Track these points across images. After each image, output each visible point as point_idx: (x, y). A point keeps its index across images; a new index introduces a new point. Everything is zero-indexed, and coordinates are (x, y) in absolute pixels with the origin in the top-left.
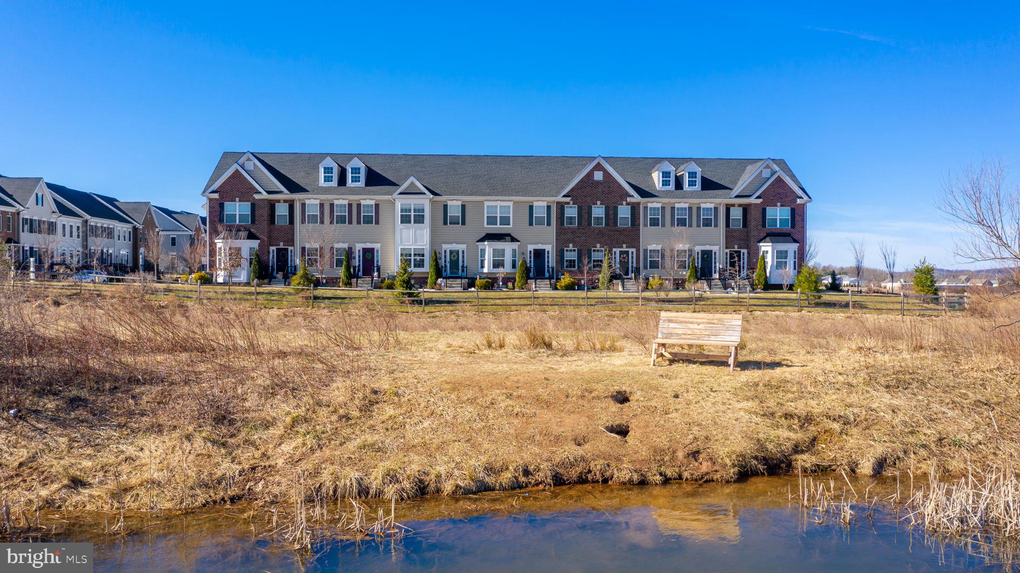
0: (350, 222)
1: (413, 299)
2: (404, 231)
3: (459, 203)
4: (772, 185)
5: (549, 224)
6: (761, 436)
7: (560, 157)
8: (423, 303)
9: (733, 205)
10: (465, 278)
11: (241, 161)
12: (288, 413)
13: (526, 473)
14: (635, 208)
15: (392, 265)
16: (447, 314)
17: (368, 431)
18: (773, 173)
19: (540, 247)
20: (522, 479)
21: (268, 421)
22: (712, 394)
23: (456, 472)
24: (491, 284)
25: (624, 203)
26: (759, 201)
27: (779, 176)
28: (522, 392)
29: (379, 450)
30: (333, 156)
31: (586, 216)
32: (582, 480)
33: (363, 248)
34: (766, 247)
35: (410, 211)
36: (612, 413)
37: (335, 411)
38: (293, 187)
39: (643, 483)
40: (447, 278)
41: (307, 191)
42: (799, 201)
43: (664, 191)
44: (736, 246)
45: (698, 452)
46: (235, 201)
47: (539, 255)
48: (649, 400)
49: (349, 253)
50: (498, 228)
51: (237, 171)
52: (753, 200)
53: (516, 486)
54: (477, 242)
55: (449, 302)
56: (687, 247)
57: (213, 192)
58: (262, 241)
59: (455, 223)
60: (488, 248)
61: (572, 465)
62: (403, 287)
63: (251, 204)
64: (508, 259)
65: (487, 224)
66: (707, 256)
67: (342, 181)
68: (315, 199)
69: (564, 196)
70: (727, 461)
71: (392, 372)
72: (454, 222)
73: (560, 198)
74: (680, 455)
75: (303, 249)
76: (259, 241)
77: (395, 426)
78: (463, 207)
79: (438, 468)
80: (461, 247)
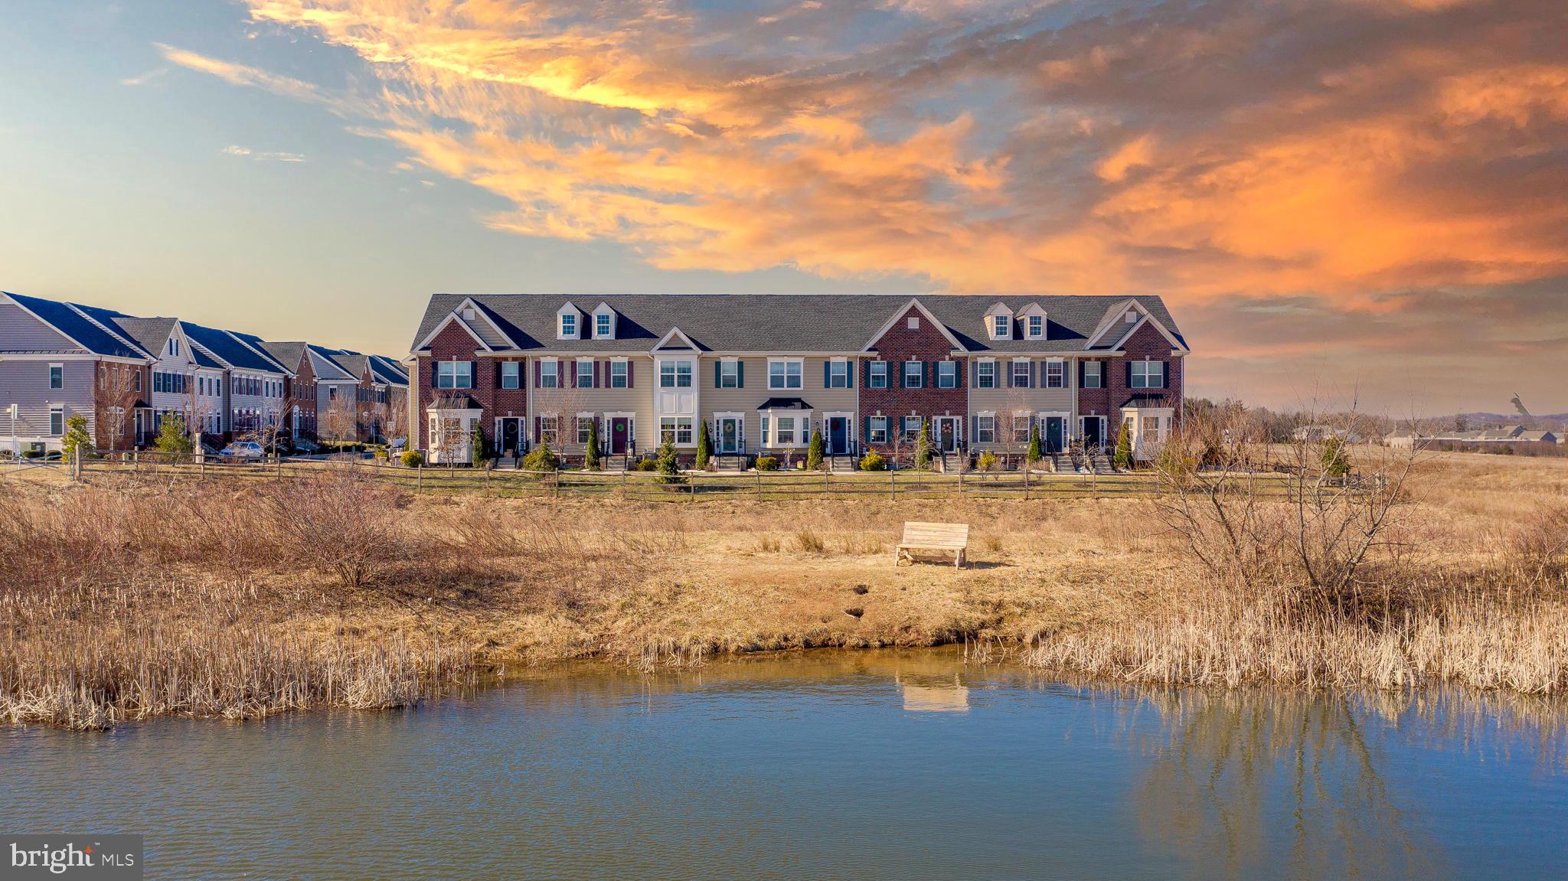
0: (597, 386)
1: (680, 485)
2: (666, 396)
3: (736, 360)
4: (1138, 332)
5: (850, 386)
6: (958, 616)
7: (865, 296)
8: (693, 491)
9: (1089, 359)
10: (743, 455)
11: (458, 310)
12: (617, 601)
13: (786, 639)
14: (960, 364)
15: (650, 439)
16: (722, 504)
17: (675, 612)
18: (1140, 317)
19: (838, 414)
20: (783, 643)
21: (605, 606)
22: (932, 587)
23: (738, 638)
24: (776, 462)
25: (947, 357)
26: (1122, 354)
27: (1147, 321)
28: (787, 586)
29: (685, 624)
30: (574, 299)
31: (897, 375)
32: (824, 645)
33: (613, 419)
34: (1131, 413)
35: (673, 370)
36: (853, 601)
37: (651, 599)
38: (524, 341)
39: (866, 647)
40: (719, 455)
41: (543, 346)
42: (1173, 353)
43: (998, 341)
44: (1093, 412)
45: (909, 627)
46: (451, 359)
47: (837, 425)
48: (883, 592)
49: (596, 424)
50: (785, 391)
51: (454, 322)
52: (1113, 352)
53: (779, 648)
54: (758, 409)
55: (723, 489)
56: (1028, 413)
57: (424, 349)
58: (486, 410)
59: (730, 386)
60: (773, 417)
61: (818, 635)
62: (668, 471)
63: (472, 363)
64: (798, 431)
65: (772, 386)
66: (1054, 425)
67: (586, 332)
68: (552, 356)
69: (870, 350)
70: (929, 633)
71: (688, 571)
72: (729, 383)
73: (864, 353)
74: (896, 629)
75: (538, 419)
76: (482, 410)
77: (694, 610)
78: (740, 364)
79: (725, 636)
80: (738, 416)
